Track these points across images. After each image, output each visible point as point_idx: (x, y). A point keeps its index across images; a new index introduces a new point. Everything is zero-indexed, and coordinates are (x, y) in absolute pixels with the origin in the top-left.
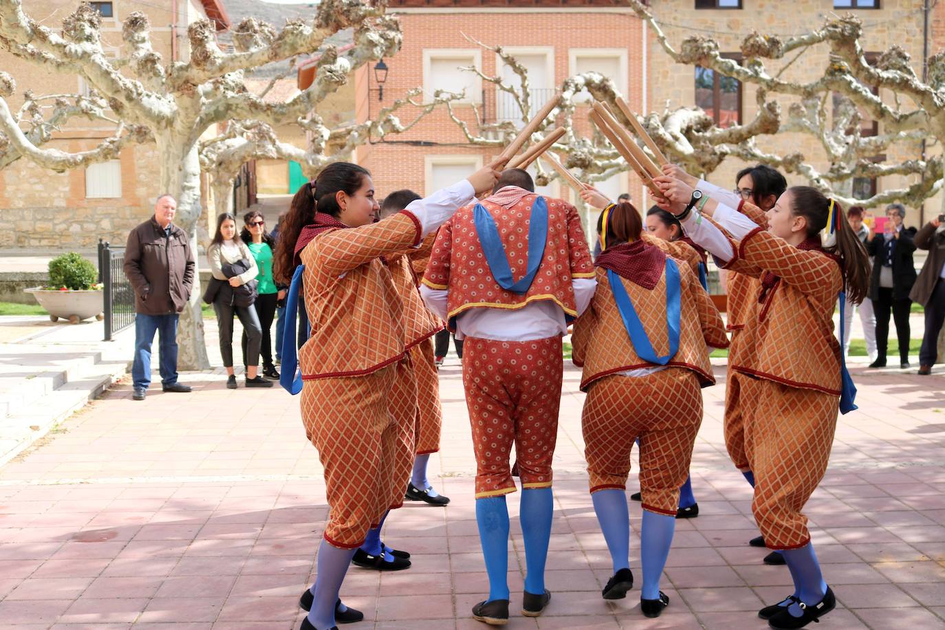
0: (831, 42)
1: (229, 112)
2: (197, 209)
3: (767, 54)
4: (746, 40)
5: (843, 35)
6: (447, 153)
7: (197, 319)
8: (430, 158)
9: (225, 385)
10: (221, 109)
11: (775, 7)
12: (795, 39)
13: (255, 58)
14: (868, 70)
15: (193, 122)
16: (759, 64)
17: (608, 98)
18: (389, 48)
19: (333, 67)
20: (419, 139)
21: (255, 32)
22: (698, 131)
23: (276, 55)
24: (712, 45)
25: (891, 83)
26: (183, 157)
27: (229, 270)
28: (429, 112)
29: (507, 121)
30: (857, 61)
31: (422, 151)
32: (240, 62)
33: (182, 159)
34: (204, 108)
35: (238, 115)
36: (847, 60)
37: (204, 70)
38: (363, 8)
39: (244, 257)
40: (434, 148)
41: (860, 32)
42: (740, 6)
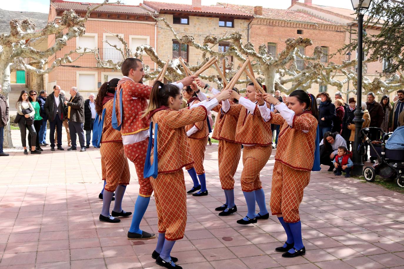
0: (232, 40)
1: (22, 53)
2: (9, 89)
3: (213, 43)
4: (206, 38)
5: (236, 38)
6: (85, 70)
7: (9, 129)
8: (78, 72)
9: (23, 153)
10: (19, 52)
11: (200, 25)
12: (221, 38)
13: (36, 34)
14: (243, 49)
15: (9, 57)
16: (208, 45)
17: (152, 54)
18: (81, 33)
19: (62, 39)
20: (74, 65)
21: (29, 24)
23: (45, 34)
24: (192, 38)
25: (250, 54)
26: (4, 69)
27: (25, 112)
28: (82, 56)
29: (110, 60)
30: (240, 46)
31: (75, 69)
32: (30, 35)
33: (4, 70)
34: (14, 52)
35: (26, 54)
36: (237, 46)
37: (16, 38)
38: (79, 19)
39: (30, 107)
40: (80, 68)
41: (242, 37)
42: (188, 24)
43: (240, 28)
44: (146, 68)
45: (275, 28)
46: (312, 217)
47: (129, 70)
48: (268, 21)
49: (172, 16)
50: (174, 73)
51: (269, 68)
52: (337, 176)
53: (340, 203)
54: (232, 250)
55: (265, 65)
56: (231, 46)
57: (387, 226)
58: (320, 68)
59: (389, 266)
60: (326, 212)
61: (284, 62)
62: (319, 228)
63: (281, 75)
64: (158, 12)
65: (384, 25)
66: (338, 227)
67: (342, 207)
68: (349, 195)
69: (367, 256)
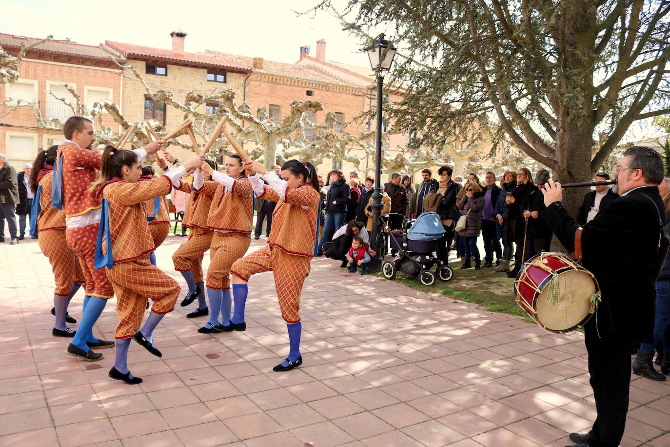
0: (223, 99)
3: (197, 101)
4: (188, 95)
5: (228, 96)
6: (18, 131)
8: (8, 133)
11: (182, 77)
12: (209, 96)
14: (237, 112)
16: (190, 105)
17: (115, 113)
18: (12, 78)
20: (3, 123)
22: (156, 131)
24: (170, 94)
25: (246, 118)
28: (14, 110)
29: (56, 118)
30: (233, 108)
31: (4, 129)
36: (228, 107)
38: (8, 59)
40: (11, 128)
41: (235, 96)
42: (166, 75)
43: (234, 84)
44: (106, 131)
45: (279, 87)
46: (319, 324)
47: (73, 132)
48: (271, 77)
49: (144, 63)
50: (145, 140)
51: (269, 137)
52: (351, 274)
53: (354, 306)
54: (218, 370)
55: (264, 133)
56: (221, 107)
57: (408, 332)
58: (333, 139)
59: (408, 379)
60: (336, 317)
61: (288, 131)
62: (327, 338)
63: (285, 146)
64: (125, 56)
65: (407, 90)
66: (350, 335)
67: (357, 311)
68: (365, 297)
69: (383, 369)
